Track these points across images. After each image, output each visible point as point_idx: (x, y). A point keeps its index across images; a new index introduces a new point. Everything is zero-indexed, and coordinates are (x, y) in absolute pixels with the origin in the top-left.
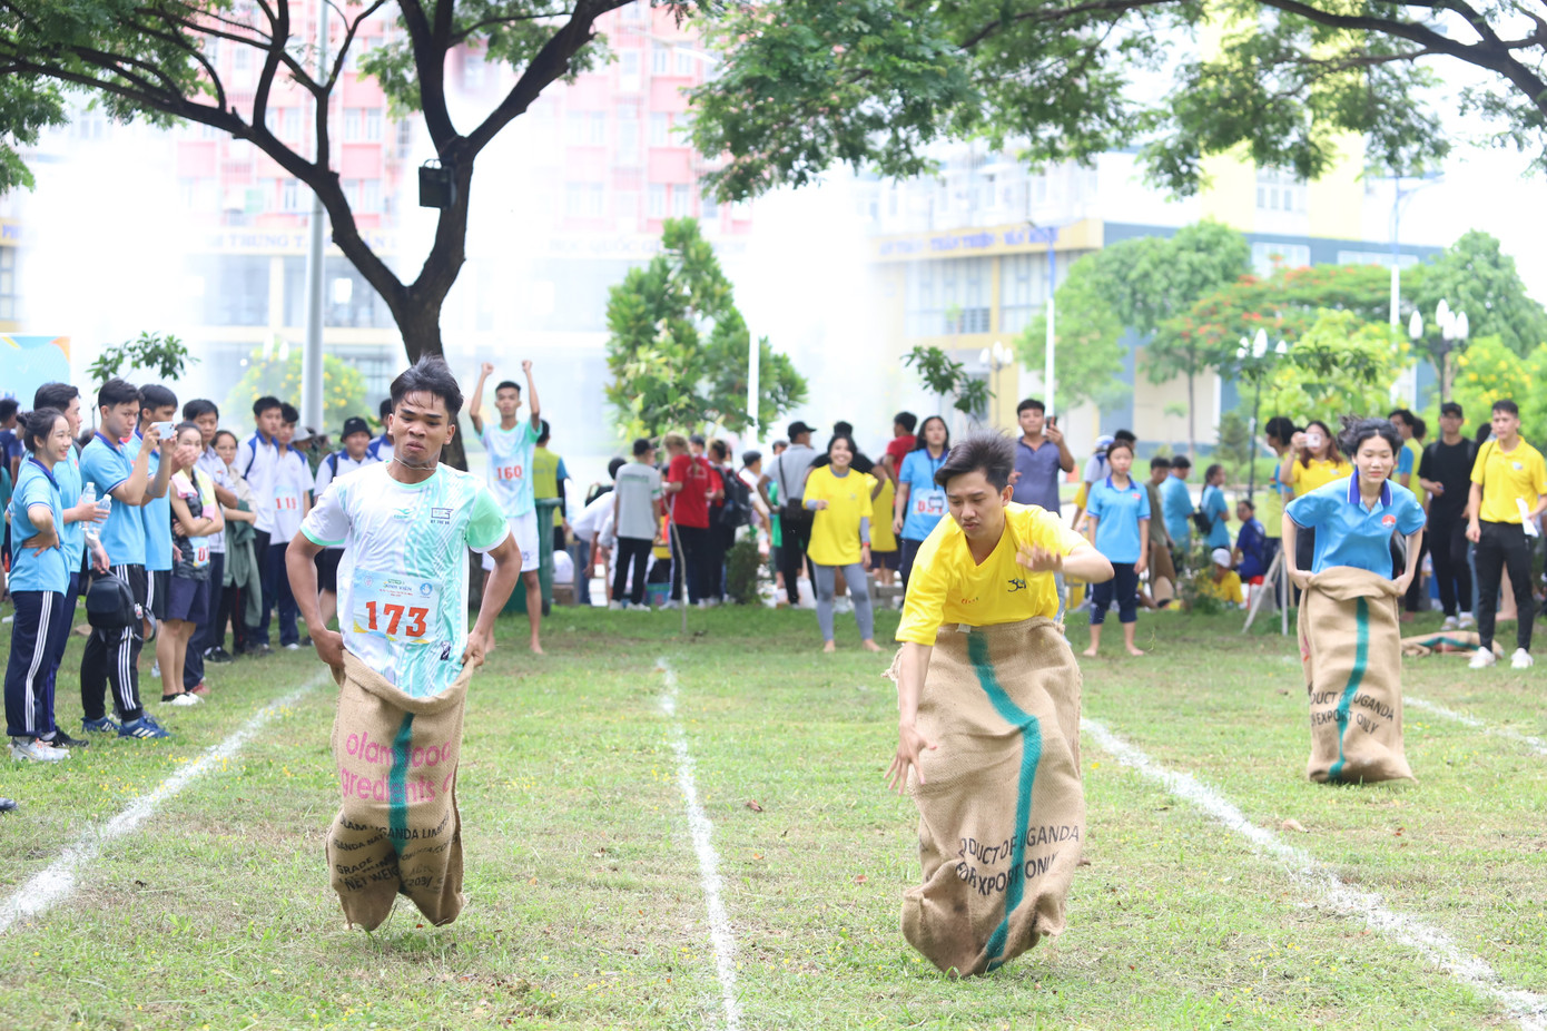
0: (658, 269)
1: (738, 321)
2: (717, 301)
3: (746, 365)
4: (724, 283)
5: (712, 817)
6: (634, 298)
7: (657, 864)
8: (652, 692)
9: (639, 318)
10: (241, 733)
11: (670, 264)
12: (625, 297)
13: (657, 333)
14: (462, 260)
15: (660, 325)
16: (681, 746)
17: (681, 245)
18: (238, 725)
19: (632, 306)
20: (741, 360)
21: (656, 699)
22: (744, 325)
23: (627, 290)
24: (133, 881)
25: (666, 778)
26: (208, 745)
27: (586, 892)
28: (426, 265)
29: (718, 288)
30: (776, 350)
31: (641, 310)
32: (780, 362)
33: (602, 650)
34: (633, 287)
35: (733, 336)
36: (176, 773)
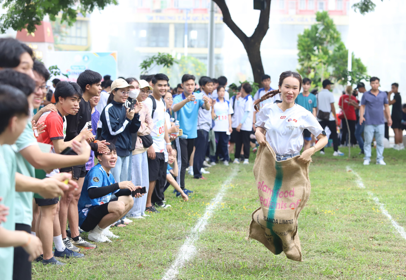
0: (314, 29)
1: (343, 47)
2: (335, 40)
3: (347, 62)
4: (337, 33)
5: (402, 226)
6: (307, 39)
7: (393, 243)
8: (353, 179)
9: (308, 46)
10: (220, 194)
11: (318, 27)
12: (303, 39)
13: (315, 51)
14: (268, 28)
15: (315, 48)
16: (376, 199)
17: (322, 20)
18: (217, 191)
19: (306, 42)
20: (344, 60)
21: (355, 181)
22: (345, 48)
23: (304, 36)
24: (216, 248)
25: (378, 211)
26: (211, 198)
27: (374, 253)
28: (256, 30)
29: (335, 35)
30: (356, 57)
31: (309, 43)
32: (358, 61)
33: (325, 163)
34: (306, 35)
35: (341, 52)
36: (207, 208)
